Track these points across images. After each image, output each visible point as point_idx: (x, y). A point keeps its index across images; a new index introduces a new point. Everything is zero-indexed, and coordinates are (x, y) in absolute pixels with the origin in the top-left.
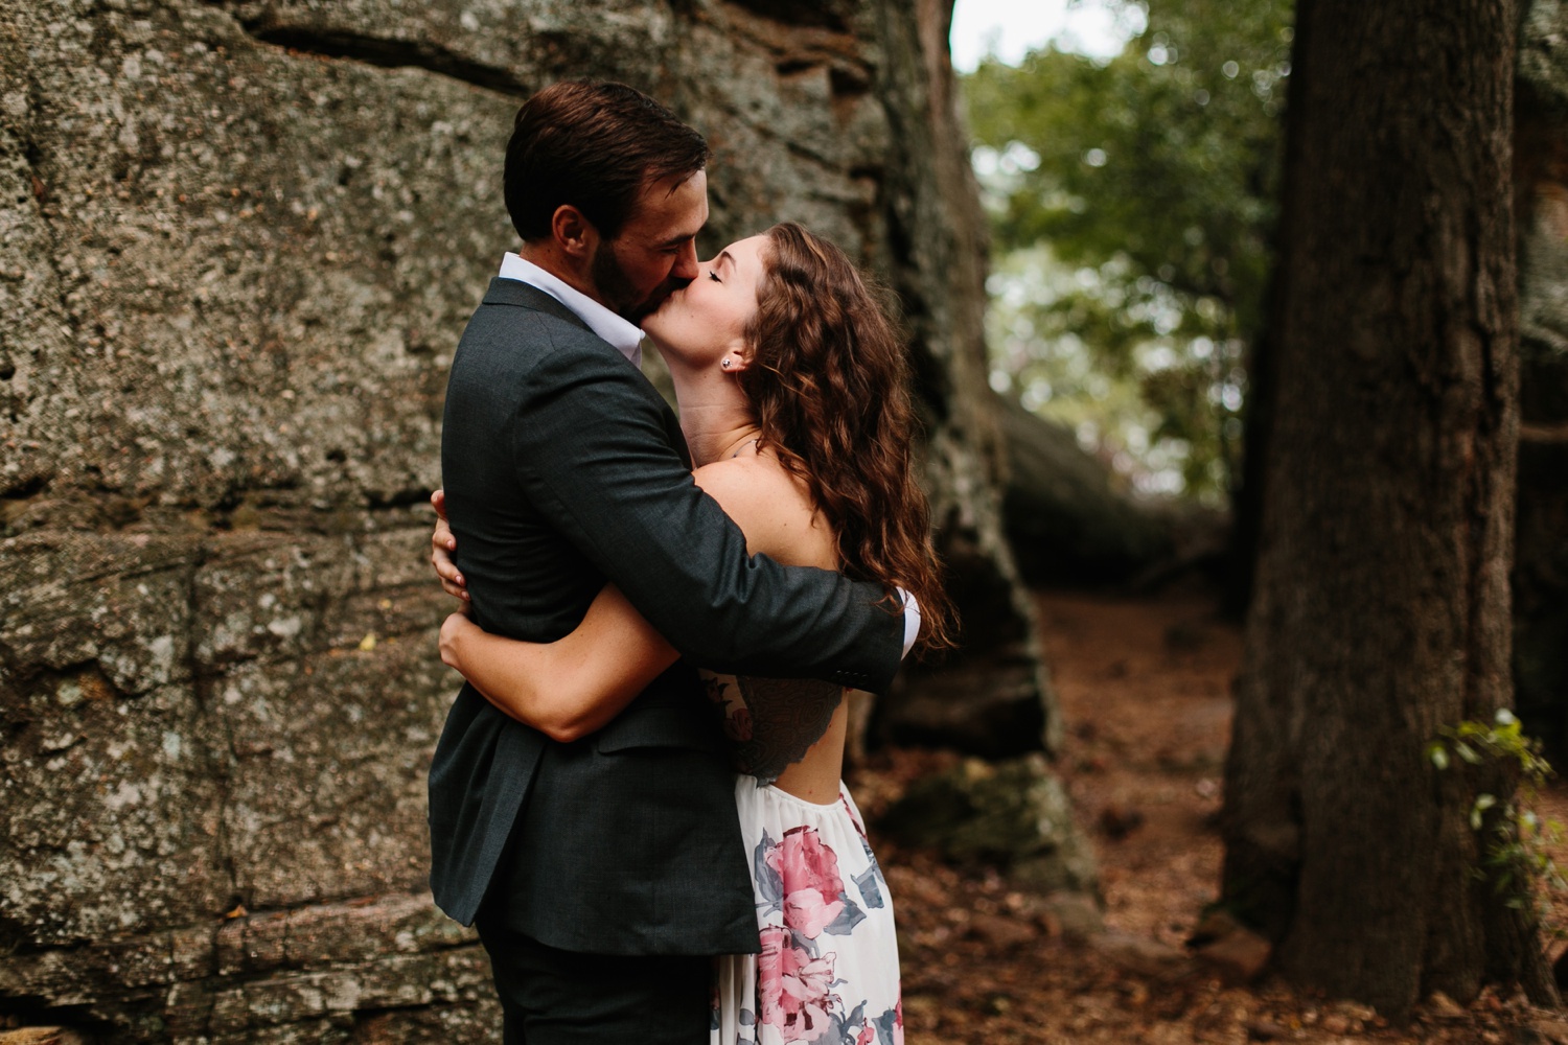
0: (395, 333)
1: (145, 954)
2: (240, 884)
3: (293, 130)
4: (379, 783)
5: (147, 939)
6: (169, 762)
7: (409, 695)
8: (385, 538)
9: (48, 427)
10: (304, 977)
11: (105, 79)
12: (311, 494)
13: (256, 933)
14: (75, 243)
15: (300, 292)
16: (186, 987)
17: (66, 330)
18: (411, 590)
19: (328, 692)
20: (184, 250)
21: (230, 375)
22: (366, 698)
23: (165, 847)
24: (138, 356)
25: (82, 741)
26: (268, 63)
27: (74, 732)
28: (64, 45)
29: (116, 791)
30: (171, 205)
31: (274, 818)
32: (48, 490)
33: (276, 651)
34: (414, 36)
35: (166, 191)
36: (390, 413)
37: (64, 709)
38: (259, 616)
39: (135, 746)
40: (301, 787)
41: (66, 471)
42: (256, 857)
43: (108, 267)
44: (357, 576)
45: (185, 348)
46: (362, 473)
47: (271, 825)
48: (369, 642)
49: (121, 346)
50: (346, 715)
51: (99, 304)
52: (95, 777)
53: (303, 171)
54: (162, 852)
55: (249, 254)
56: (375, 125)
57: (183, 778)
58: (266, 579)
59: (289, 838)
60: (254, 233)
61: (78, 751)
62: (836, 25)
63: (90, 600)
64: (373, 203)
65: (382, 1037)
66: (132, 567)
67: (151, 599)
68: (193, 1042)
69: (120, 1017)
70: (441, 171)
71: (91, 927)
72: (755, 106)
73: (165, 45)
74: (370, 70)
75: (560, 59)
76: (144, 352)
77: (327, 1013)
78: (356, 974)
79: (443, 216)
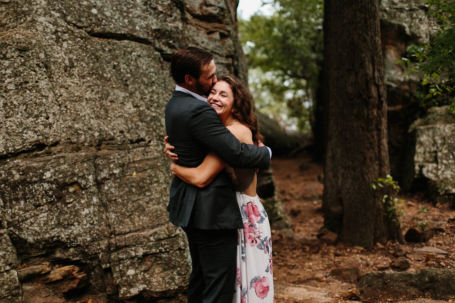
0: (131, 103)
1: (93, 247)
2: (112, 230)
3: (102, 57)
4: (141, 205)
5: (94, 243)
6: (94, 203)
7: (145, 185)
8: (135, 150)
9: (58, 130)
10: (130, 249)
11: (60, 49)
12: (117, 141)
13: (118, 240)
14: (58, 87)
15: (108, 95)
16: (103, 253)
17: (58, 107)
18: (142, 161)
19: (128, 185)
20: (82, 87)
21: (96, 115)
22: (136, 186)
23: (95, 223)
24: (75, 112)
25: (75, 200)
26: (95, 42)
27: (73, 198)
28: (50, 41)
29: (84, 210)
30: (78, 77)
32: (60, 144)
33: (115, 177)
34: (126, 33)
35: (76, 73)
36: (132, 122)
37: (70, 193)
38: (111, 169)
39: (87, 200)
40: (124, 207)
41: (63, 140)
43: (66, 92)
44: (129, 159)
45: (85, 110)
46: (128, 135)
47: (118, 216)
48: (134, 174)
49: (71, 110)
50: (132, 190)
51: (65, 101)
52: (79, 208)
53: (105, 66)
54: (95, 224)
55: (96, 87)
56: (120, 54)
57: (97, 207)
58: (111, 161)
59: (122, 219)
60: (96, 82)
61: (75, 202)
62: (220, 22)
63: (74, 168)
64: (121, 73)
65: (149, 261)
66: (83, 160)
67: (87, 167)
68: (107, 265)
69: (88, 261)
70: (135, 64)
71: (80, 241)
72: (203, 42)
73: (72, 39)
74: (117, 41)
75: (159, 35)
76: (77, 111)
77: (136, 256)
78: (142, 247)
79: (137, 75)
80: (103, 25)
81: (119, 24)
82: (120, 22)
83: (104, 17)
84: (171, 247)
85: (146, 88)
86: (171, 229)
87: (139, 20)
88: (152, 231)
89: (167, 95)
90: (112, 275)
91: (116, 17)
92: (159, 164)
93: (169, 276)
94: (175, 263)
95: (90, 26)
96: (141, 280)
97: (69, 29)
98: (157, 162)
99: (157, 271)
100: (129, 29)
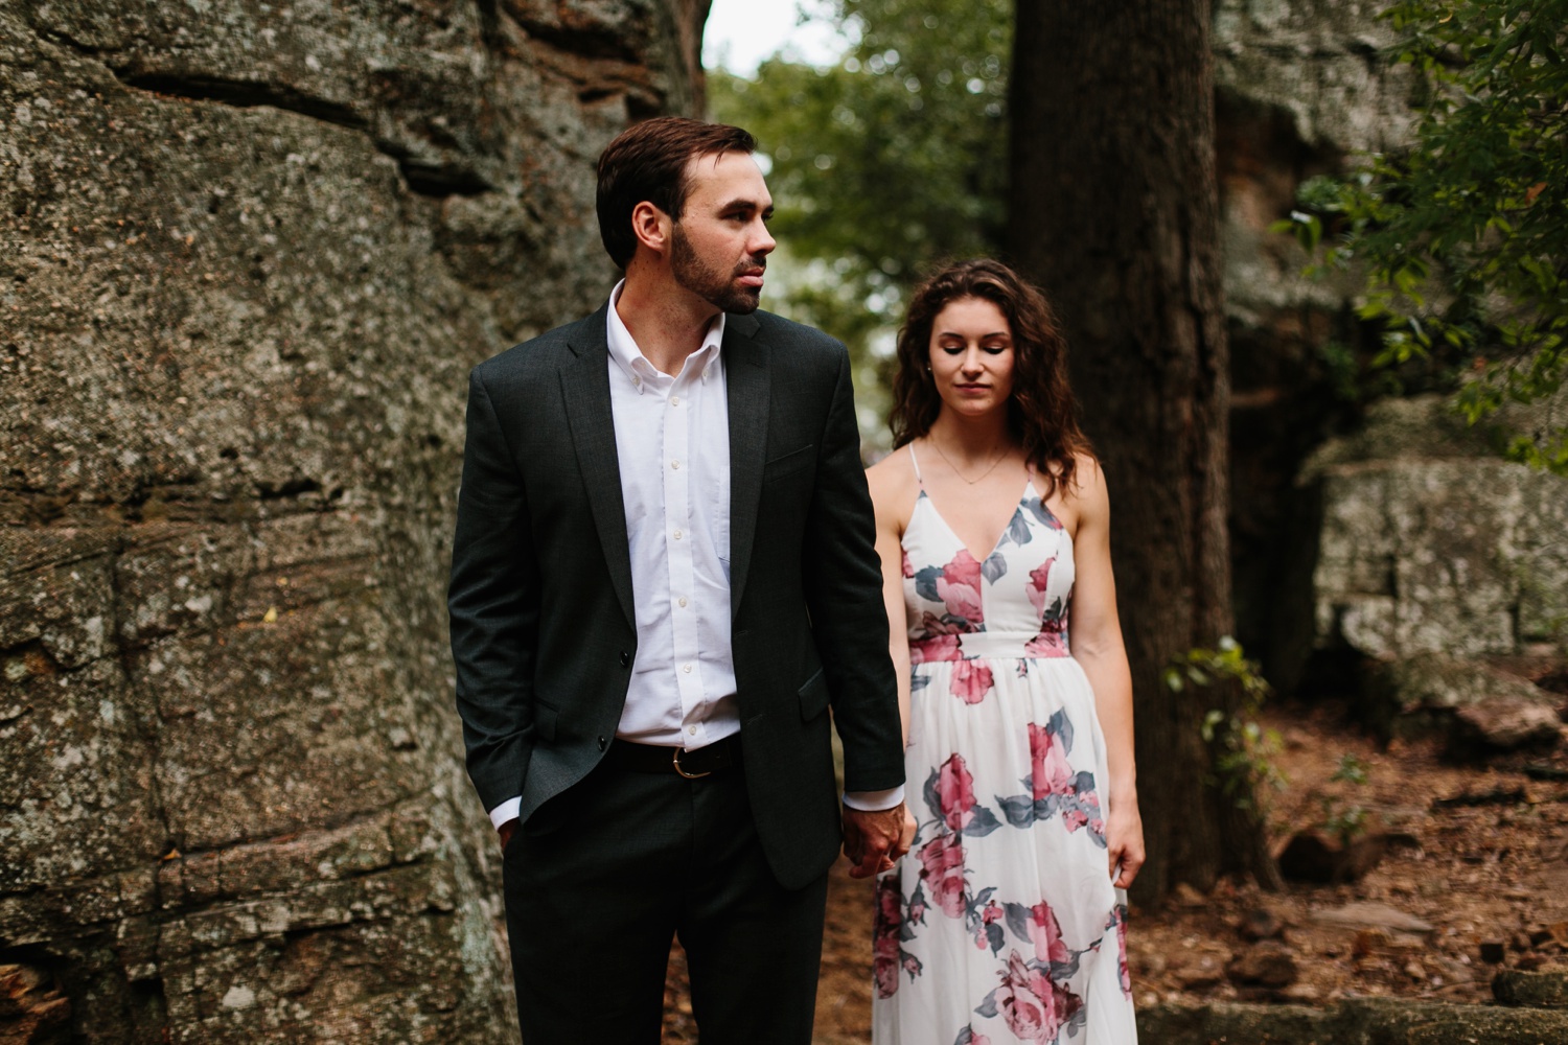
0: (270, 342)
1: (96, 895)
2: (172, 830)
3: (166, 165)
4: (290, 737)
5: (96, 881)
6: (106, 726)
7: (311, 659)
8: (277, 524)
10: (239, 906)
12: (210, 488)
13: (192, 871)
15: (184, 309)
16: (133, 922)
18: (303, 568)
19: (240, 659)
20: (81, 275)
21: (131, 385)
22: (274, 664)
23: (107, 801)
24: (48, 371)
25: (29, 711)
26: (142, 105)
27: (22, 704)
29: (61, 754)
30: (66, 237)
31: (200, 772)
33: (193, 626)
34: (266, 77)
35: (61, 223)
36: (273, 414)
37: (12, 683)
38: (176, 596)
39: (76, 714)
40: (223, 743)
42: (186, 806)
43: (15, 293)
44: (255, 558)
45: (89, 363)
46: (253, 467)
47: (197, 777)
48: (271, 615)
49: (33, 363)
50: (257, 679)
52: (43, 742)
53: (178, 201)
54: (104, 805)
55: (137, 277)
56: (238, 158)
57: (118, 740)
58: (180, 562)
59: (215, 788)
60: (140, 258)
61: (26, 720)
62: (630, 57)
63: (30, 587)
64: (241, 228)
65: (310, 954)
66: (65, 556)
67: (82, 585)
68: (144, 969)
69: (74, 951)
70: (296, 197)
71: (44, 874)
72: (563, 131)
73: (51, 93)
74: (229, 109)
75: (394, 94)
76: (54, 368)
77: (261, 936)
78: (285, 900)
79: (302, 238)
80: (178, 46)
81: (239, 44)
82: (244, 35)
83: (183, 16)
84: (398, 900)
85: (337, 291)
86: (403, 831)
87: (321, 32)
88: (327, 840)
89: (418, 319)
90: (164, 1008)
91: (230, 19)
92: (368, 581)
93: (389, 1016)
94: (413, 963)
95: (127, 45)
96: (276, 1030)
97: (41, 56)
98: (364, 572)
99: (340, 994)
100: (278, 64)
